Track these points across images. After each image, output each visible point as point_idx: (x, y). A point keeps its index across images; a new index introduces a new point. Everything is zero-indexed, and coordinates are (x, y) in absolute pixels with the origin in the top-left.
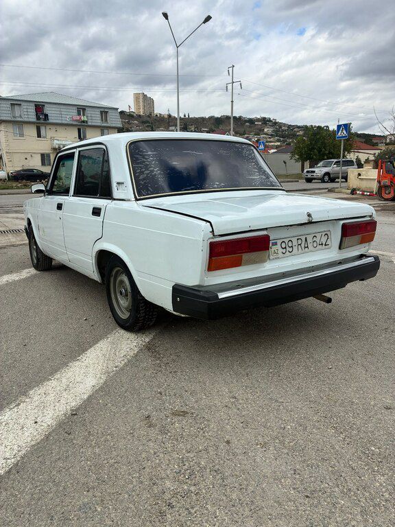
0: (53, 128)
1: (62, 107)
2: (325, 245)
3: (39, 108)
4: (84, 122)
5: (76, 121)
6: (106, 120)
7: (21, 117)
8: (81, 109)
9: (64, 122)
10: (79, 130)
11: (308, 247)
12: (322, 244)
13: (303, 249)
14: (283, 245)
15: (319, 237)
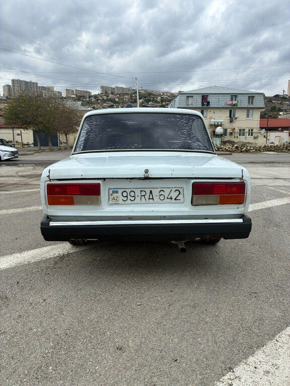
0: (212, 111)
1: (220, 96)
2: (175, 199)
3: (205, 98)
4: (234, 105)
5: (229, 104)
6: (252, 103)
7: (192, 104)
8: (234, 96)
9: (220, 106)
10: (231, 111)
11: (153, 199)
12: (171, 198)
13: (147, 199)
14: (125, 194)
15: (167, 191)
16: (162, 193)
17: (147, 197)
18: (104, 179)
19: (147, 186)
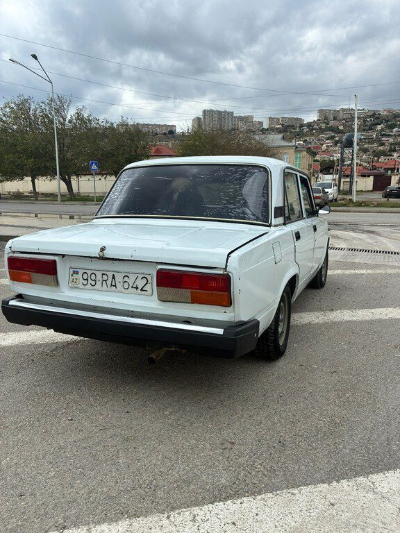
2: (142, 290)
11: (115, 286)
12: (137, 288)
13: (109, 286)
14: (85, 277)
15: (133, 278)
16: (126, 279)
17: (109, 282)
18: (63, 256)
19: (110, 268)
